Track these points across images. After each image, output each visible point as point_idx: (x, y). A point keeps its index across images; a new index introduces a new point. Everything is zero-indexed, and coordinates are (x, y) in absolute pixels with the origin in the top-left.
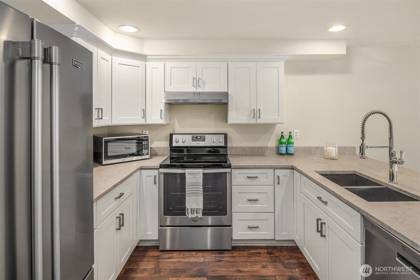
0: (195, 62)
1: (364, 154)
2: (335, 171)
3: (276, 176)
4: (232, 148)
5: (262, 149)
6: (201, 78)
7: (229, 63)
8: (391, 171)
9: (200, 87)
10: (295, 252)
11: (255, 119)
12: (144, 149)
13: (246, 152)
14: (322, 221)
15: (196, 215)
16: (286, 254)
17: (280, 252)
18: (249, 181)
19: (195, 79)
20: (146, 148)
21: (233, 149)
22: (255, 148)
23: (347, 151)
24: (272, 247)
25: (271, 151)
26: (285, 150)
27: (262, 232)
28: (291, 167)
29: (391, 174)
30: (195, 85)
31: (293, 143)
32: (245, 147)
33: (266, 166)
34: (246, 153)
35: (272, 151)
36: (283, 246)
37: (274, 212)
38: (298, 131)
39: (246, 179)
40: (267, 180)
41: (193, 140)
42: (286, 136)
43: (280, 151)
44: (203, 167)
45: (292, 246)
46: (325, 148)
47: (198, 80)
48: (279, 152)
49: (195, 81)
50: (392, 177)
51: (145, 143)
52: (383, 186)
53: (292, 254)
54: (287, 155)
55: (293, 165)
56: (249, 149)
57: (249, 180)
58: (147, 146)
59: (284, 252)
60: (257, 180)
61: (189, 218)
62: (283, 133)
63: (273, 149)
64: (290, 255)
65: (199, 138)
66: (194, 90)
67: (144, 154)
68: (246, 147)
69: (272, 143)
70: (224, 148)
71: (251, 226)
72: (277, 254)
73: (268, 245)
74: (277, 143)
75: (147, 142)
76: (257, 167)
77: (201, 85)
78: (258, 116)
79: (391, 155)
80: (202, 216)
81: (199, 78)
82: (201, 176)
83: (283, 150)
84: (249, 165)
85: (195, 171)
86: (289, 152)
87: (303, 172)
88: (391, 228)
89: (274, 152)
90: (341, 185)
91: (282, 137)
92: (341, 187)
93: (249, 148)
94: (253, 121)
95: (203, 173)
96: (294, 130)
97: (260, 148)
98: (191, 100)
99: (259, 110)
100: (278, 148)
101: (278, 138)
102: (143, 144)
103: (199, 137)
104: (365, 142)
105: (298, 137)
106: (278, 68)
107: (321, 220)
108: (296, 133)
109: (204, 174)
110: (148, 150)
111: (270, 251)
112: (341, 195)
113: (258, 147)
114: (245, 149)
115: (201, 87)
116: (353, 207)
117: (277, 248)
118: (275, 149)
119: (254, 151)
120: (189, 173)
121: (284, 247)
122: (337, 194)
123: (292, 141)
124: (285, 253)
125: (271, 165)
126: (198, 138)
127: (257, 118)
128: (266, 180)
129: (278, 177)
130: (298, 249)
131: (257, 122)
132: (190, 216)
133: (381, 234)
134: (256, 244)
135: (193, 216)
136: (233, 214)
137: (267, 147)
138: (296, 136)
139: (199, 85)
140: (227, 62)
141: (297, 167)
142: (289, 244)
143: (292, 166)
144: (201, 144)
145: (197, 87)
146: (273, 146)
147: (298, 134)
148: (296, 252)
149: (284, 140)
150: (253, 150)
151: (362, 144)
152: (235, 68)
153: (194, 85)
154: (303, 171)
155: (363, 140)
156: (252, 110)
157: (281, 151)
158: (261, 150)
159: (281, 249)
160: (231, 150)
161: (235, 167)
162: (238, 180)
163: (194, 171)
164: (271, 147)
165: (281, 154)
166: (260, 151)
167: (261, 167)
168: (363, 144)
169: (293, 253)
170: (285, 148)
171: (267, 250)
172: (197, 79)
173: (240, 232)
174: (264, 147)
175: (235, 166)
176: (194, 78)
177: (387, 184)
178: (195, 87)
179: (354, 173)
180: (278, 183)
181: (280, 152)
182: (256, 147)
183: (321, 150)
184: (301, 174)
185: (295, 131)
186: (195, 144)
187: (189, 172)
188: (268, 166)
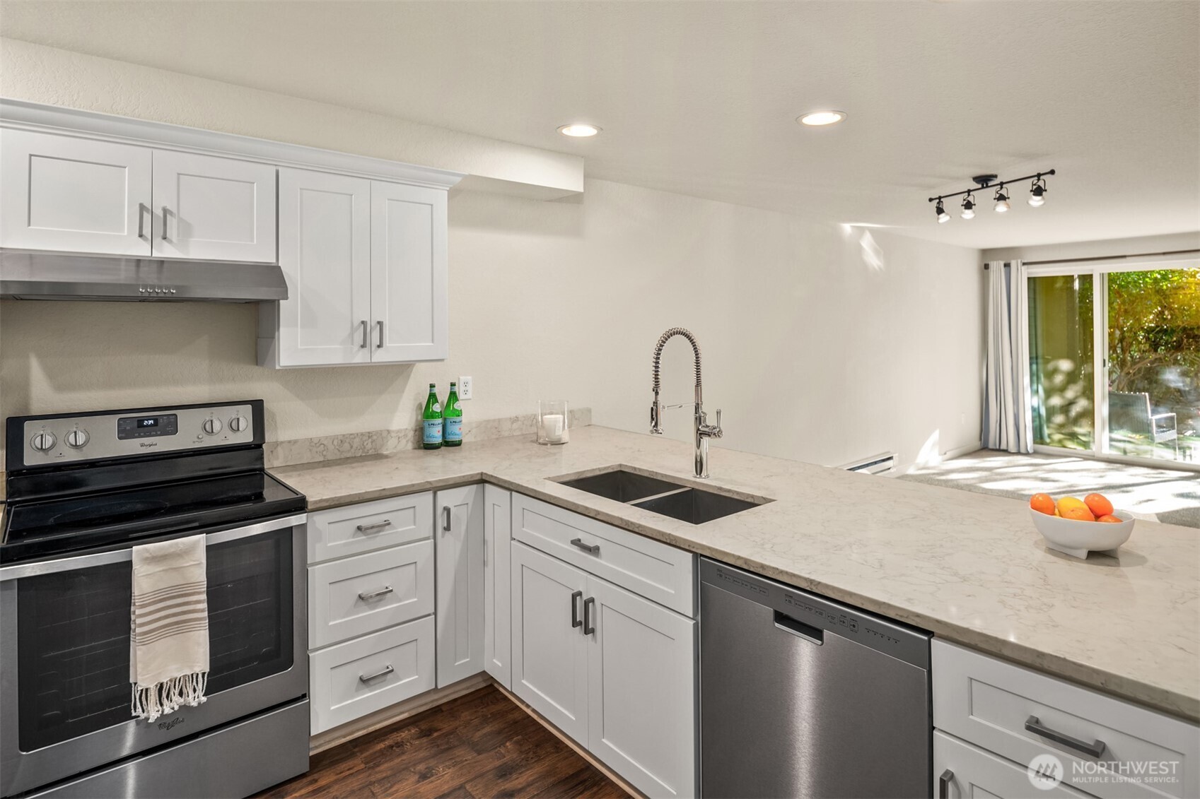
0: (150, 150)
1: (659, 423)
2: (584, 471)
3: (440, 510)
4: (278, 445)
5: (375, 437)
6: (171, 207)
7: (281, 169)
8: (698, 454)
9: (170, 242)
10: (490, 703)
11: (366, 350)
13: (324, 453)
14: (585, 597)
15: (181, 700)
16: (469, 718)
17: (453, 717)
18: (363, 542)
19: (148, 212)
21: (279, 449)
22: (355, 438)
23: (576, 419)
24: (427, 713)
25: (400, 441)
26: (441, 433)
27: (401, 680)
28: (478, 477)
29: (699, 460)
30: (147, 231)
31: (459, 414)
32: (320, 439)
33: (413, 485)
34: (325, 456)
35: (404, 441)
36: (455, 700)
37: (435, 614)
38: (469, 378)
39: (354, 536)
40: (415, 525)
41: (124, 434)
42: (443, 395)
43: (425, 438)
44: (196, 524)
45: (478, 688)
46: (540, 417)
47: (162, 215)
48: (423, 440)
49: (147, 217)
50: (699, 466)
52: (686, 487)
53: (485, 710)
54: (445, 448)
55: (484, 472)
56: (335, 443)
57: (364, 537)
59: (463, 715)
60: (388, 531)
61: (150, 721)
62: (434, 386)
63: (405, 436)
64: (480, 714)
65: (151, 425)
66: (141, 250)
68: (326, 438)
69: (403, 419)
70: (253, 448)
71: (366, 674)
72: (446, 727)
73: (414, 713)
74: (417, 415)
76: (388, 493)
77: (172, 232)
78: (376, 341)
79: (699, 420)
80: (204, 699)
81: (165, 211)
82: (201, 556)
83: (436, 435)
84: (366, 492)
85: (177, 544)
86: (451, 438)
87: (522, 486)
88: (766, 565)
89: (407, 442)
90: (624, 501)
91: (432, 397)
92: (625, 504)
93: (333, 438)
94: (360, 357)
95: (207, 546)
96: (461, 378)
97: (369, 437)
98: (138, 286)
99: (380, 323)
100: (420, 431)
101: (418, 402)
103: (151, 422)
104: (660, 397)
105: (469, 395)
106: (432, 205)
107: (580, 594)
108: (466, 384)
109: (210, 549)
111: (424, 726)
112: (641, 523)
113: (362, 434)
114: (321, 444)
115: (174, 239)
116: (676, 542)
117: (442, 711)
118: (411, 434)
119: (352, 447)
120: (147, 559)
121: (459, 702)
122: (632, 523)
123: (460, 406)
124: (465, 715)
125: (428, 482)
126: (147, 426)
127: (373, 349)
128: (414, 527)
129: (447, 510)
130: (494, 691)
131: (373, 361)
132: (153, 714)
133: (740, 584)
134: (379, 722)
135: (167, 710)
136: (310, 655)
137: (388, 431)
138: (466, 392)
139: (168, 236)
140: (274, 169)
141: (498, 476)
142: (468, 688)
143: (482, 474)
144: (162, 444)
145: (157, 240)
146: (405, 427)
147: (470, 388)
148: (492, 702)
149: (437, 408)
150: (347, 446)
151: (655, 403)
152: (301, 189)
153: (144, 233)
154: (521, 484)
155: (657, 393)
156: (357, 322)
157: (431, 437)
158: (372, 442)
159: (452, 709)
160: (272, 452)
161: (318, 506)
162: (329, 545)
163: (171, 546)
164: (399, 431)
165: (429, 447)
166: (370, 444)
167: (400, 492)
168: (657, 403)
169: (485, 707)
170: (440, 428)
171: (417, 726)
172: (159, 212)
173: (334, 705)
174: (379, 433)
175: (321, 501)
176: (142, 207)
177: (695, 482)
178: (146, 239)
179: (619, 469)
180: (447, 528)
181: (427, 441)
182: (357, 434)
183: (523, 424)
184: (513, 493)
185: (463, 378)
186: (134, 447)
187: (147, 555)
188: (418, 484)
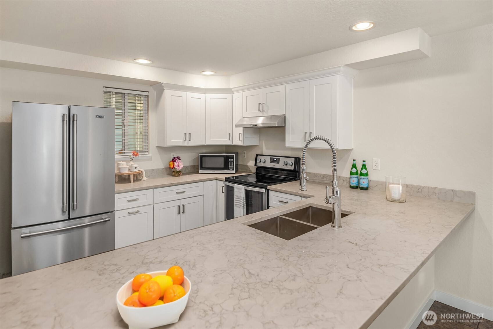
12: (230, 165)
20: (232, 165)
25: (344, 182)
26: (356, 182)
32: (317, 174)
38: (379, 160)
41: (271, 162)
43: (351, 183)
51: (231, 161)
56: (321, 176)
58: (233, 163)
62: (355, 161)
63: (346, 180)
65: (275, 160)
67: (230, 169)
68: (319, 174)
70: (295, 172)
75: (233, 160)
89: (347, 183)
101: (349, 167)
102: (229, 161)
105: (379, 168)
108: (376, 162)
110: (234, 166)
114: (317, 176)
120: (236, 188)
137: (339, 176)
138: (376, 166)
144: (276, 166)
147: (379, 164)
150: (325, 178)
157: (353, 183)
162: (273, 202)
164: (344, 177)
165: (352, 187)
170: (356, 180)
176: (259, 103)
182: (329, 175)
183: (411, 190)
185: (375, 159)
186: (272, 165)
